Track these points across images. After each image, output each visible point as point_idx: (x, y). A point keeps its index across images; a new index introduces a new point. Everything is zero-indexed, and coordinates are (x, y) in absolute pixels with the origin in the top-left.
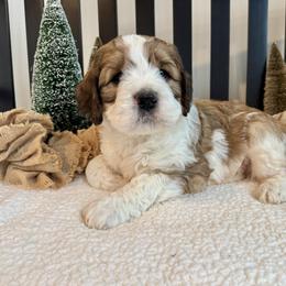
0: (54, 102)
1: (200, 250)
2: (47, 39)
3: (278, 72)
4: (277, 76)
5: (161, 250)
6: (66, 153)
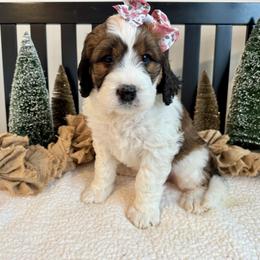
0: (29, 122)
1: (143, 251)
2: (23, 72)
3: (207, 95)
4: (206, 98)
5: (116, 249)
6: (41, 166)
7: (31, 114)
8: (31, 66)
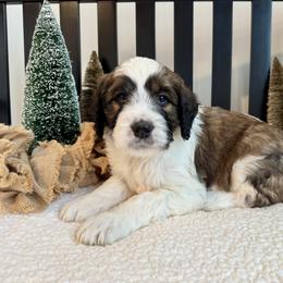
0: (45, 115)
2: (39, 50)
3: (281, 87)
7: (49, 104)
8: (51, 41)
